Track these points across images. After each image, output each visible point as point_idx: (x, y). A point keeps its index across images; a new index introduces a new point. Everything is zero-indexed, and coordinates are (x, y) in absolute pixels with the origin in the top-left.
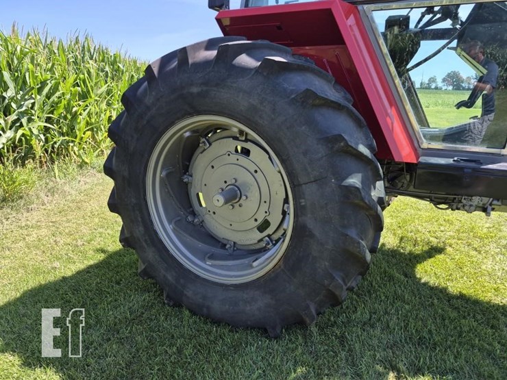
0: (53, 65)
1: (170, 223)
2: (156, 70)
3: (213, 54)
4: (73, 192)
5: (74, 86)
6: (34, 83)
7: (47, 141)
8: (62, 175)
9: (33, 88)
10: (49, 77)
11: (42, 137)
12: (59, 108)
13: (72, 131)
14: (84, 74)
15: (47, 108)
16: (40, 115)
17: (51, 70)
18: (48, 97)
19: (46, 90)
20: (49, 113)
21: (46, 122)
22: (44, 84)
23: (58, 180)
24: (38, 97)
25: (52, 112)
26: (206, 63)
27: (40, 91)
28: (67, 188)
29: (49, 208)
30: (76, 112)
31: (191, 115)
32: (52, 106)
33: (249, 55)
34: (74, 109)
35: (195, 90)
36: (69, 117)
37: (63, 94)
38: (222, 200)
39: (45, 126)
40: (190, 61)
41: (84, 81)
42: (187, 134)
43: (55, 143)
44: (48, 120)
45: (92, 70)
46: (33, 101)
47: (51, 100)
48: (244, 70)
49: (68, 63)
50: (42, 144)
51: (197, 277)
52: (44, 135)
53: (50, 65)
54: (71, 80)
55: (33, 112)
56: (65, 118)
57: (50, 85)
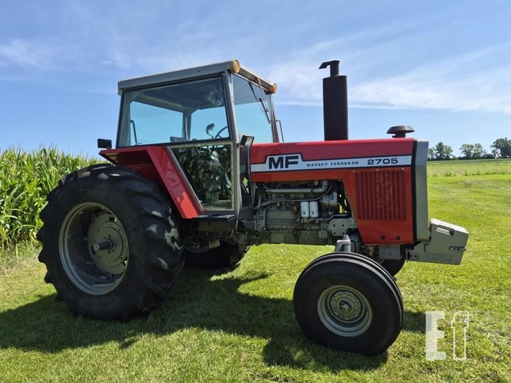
0: (21, 173)
1: (73, 265)
2: (63, 182)
3: (88, 173)
4: (28, 265)
5: (38, 186)
6: (5, 187)
7: (11, 228)
8: (21, 253)
9: (4, 191)
10: (17, 182)
11: (8, 226)
12: (23, 203)
13: (32, 220)
14: (46, 177)
15: (13, 204)
16: (7, 210)
17: (19, 177)
18: (15, 196)
19: (14, 191)
20: (15, 208)
21: (12, 215)
22: (12, 187)
23: (17, 257)
24: (7, 197)
25: (17, 207)
26: (86, 178)
27: (9, 193)
28: (24, 263)
29: (8, 276)
30: (37, 206)
31: (80, 203)
32: (18, 203)
33: (106, 173)
34: (36, 204)
35: (81, 190)
36: (31, 210)
37: (27, 193)
38: (98, 247)
39: (11, 218)
40: (79, 177)
41: (46, 183)
42: (81, 213)
43: (17, 230)
44: (14, 213)
45: (53, 174)
46: (3, 200)
47: (17, 198)
48: (102, 180)
49: (35, 170)
50: (7, 230)
51: (86, 294)
52: (10, 224)
53: (19, 173)
54: (34, 183)
55: (2, 208)
56: (28, 211)
57: (17, 188)
